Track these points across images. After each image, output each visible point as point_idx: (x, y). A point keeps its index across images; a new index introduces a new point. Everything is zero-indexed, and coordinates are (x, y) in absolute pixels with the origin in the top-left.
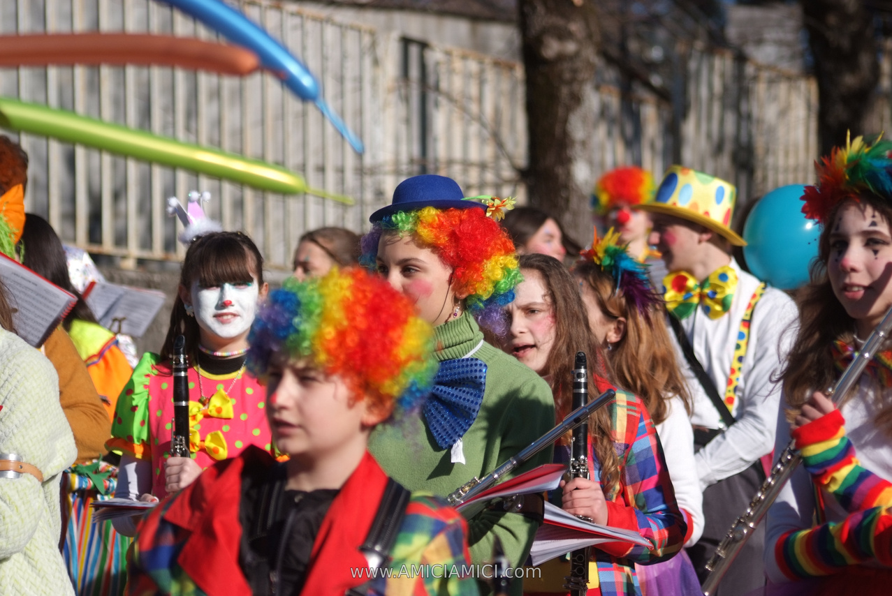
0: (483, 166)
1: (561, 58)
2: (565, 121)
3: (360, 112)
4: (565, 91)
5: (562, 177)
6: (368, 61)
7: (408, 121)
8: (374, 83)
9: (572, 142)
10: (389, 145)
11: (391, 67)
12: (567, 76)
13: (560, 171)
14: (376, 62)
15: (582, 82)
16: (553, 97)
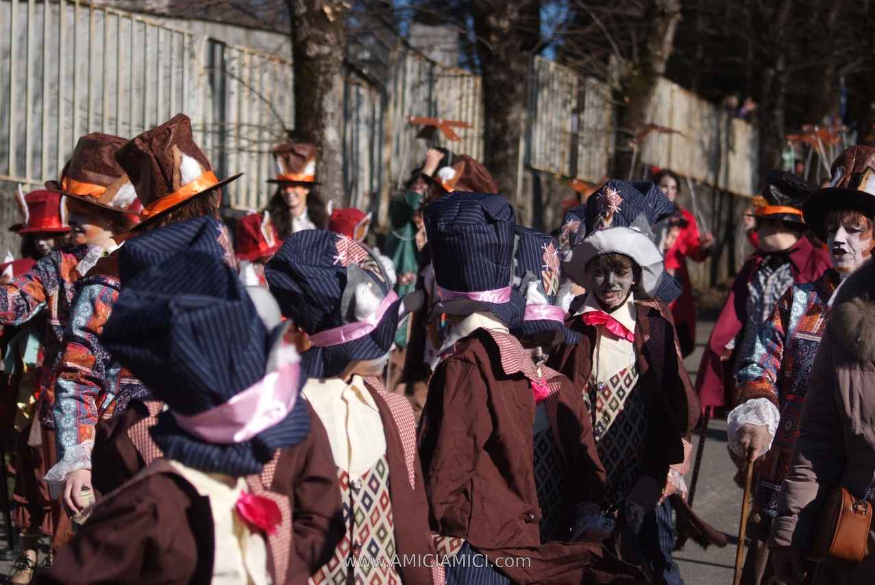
0: (261, 128)
1: (319, 56)
2: (321, 99)
3: (181, 89)
4: (321, 78)
5: (318, 137)
6: (186, 54)
7: (213, 96)
8: (190, 70)
9: (326, 114)
10: (200, 112)
11: (202, 59)
12: (323, 69)
13: (316, 133)
14: (192, 56)
15: (333, 74)
16: (313, 83)
